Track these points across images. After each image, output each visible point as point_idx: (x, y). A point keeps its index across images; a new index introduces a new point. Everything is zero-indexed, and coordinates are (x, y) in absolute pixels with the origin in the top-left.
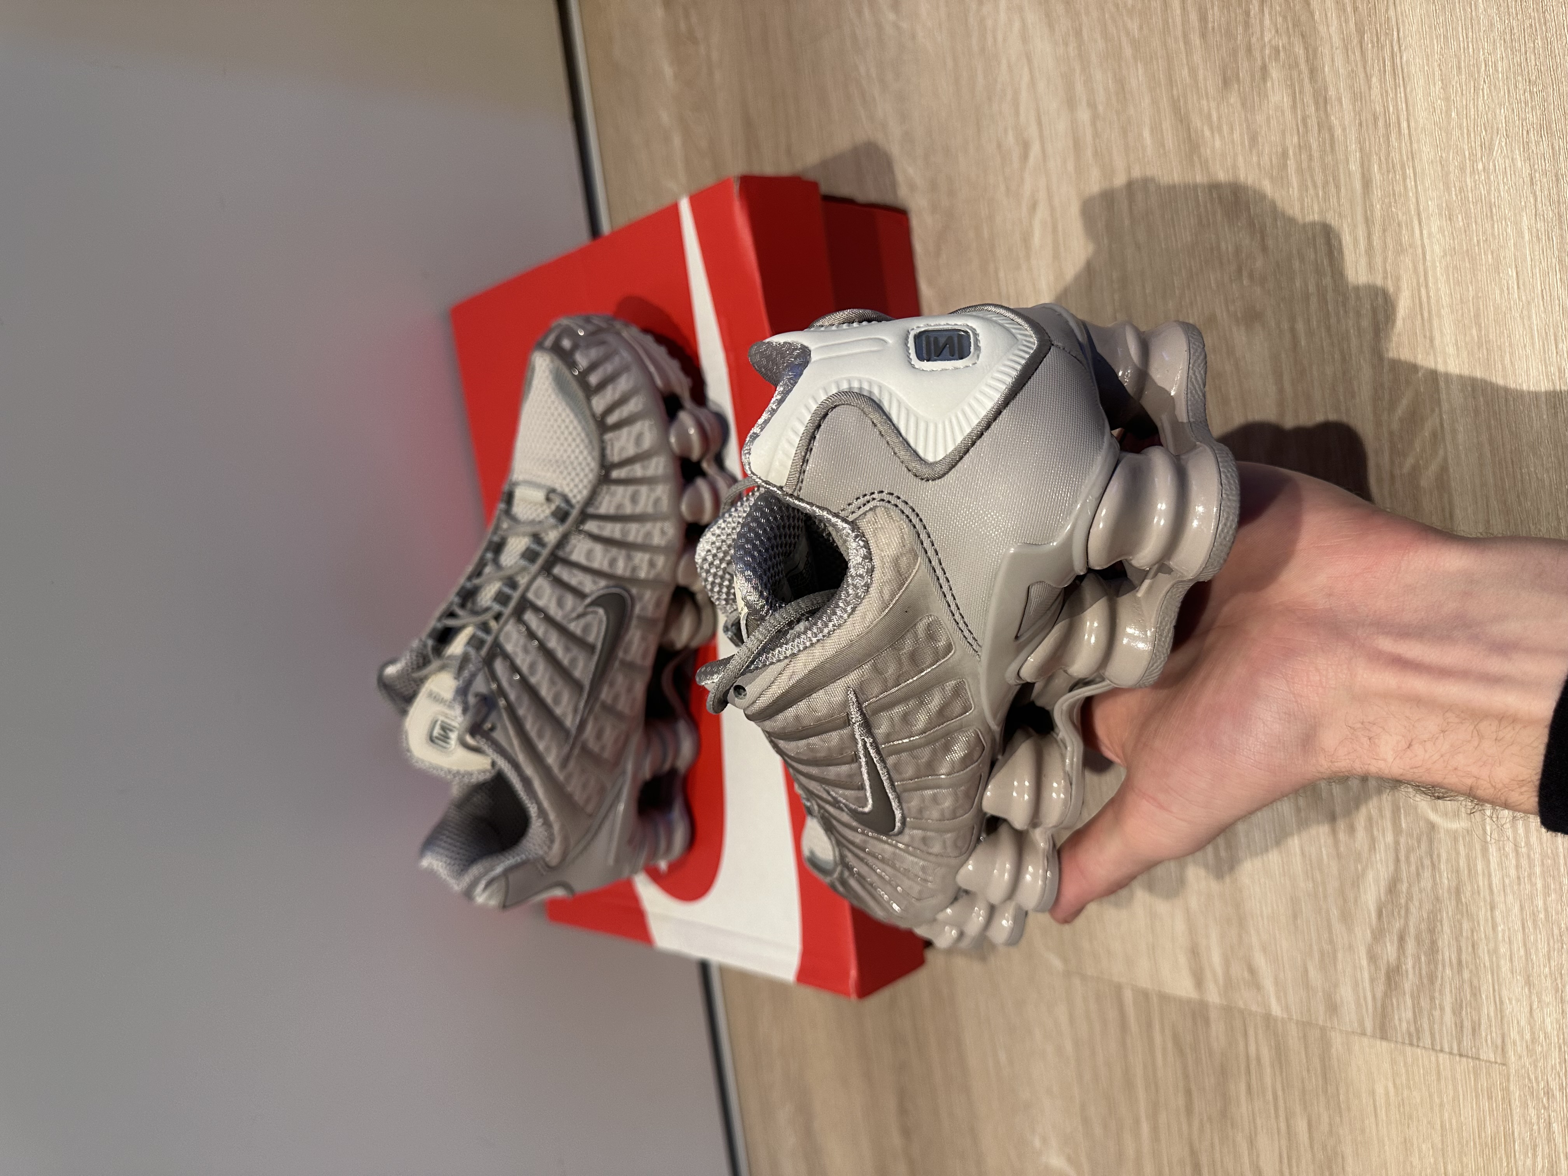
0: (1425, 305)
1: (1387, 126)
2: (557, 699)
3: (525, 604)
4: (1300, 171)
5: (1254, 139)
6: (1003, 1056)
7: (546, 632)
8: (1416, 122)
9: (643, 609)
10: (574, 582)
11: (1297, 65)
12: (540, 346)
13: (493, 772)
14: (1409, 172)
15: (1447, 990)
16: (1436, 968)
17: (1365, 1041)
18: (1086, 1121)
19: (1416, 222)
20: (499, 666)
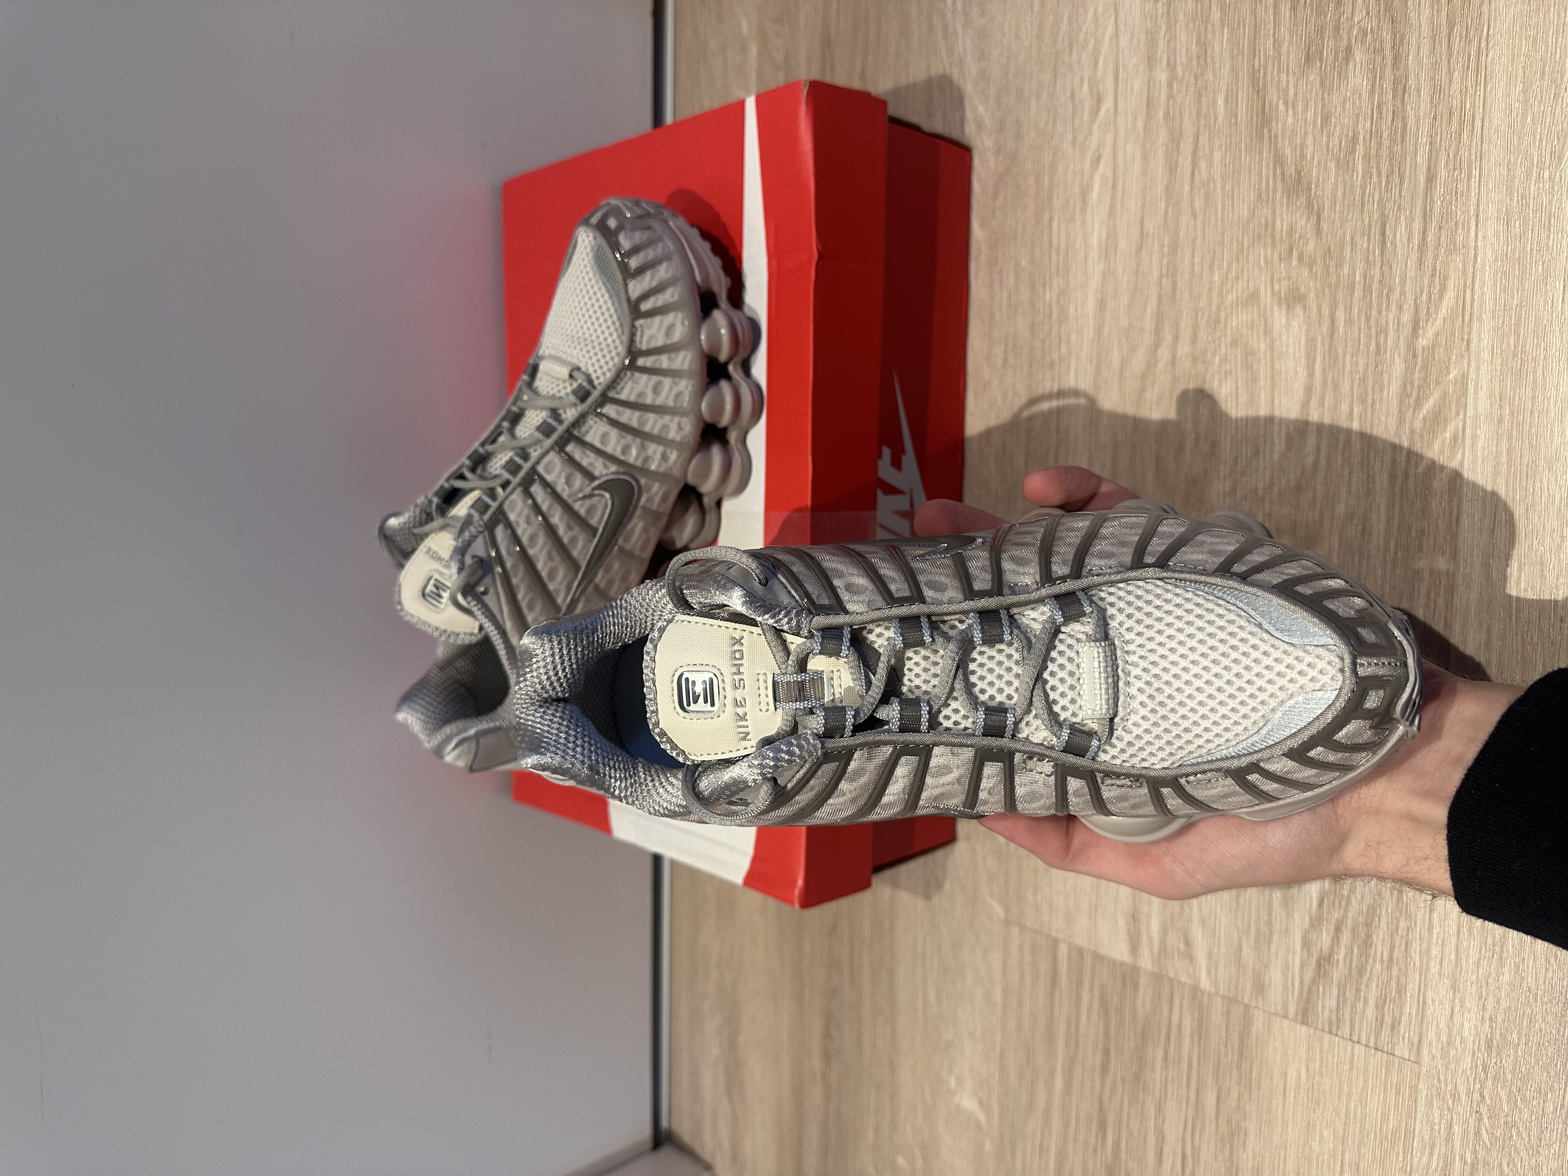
0: (1468, 307)
1: (1461, 122)
2: (552, 574)
3: (533, 476)
4: (1367, 157)
5: (1326, 120)
6: (932, 996)
7: (551, 506)
8: (1491, 121)
9: (650, 500)
10: (585, 463)
11: (1382, 49)
12: (586, 222)
13: (479, 637)
14: (1475, 173)
15: (1374, 985)
16: (1367, 961)
17: (1286, 1023)
18: (1003, 1068)
19: (1473, 224)
20: (500, 532)
